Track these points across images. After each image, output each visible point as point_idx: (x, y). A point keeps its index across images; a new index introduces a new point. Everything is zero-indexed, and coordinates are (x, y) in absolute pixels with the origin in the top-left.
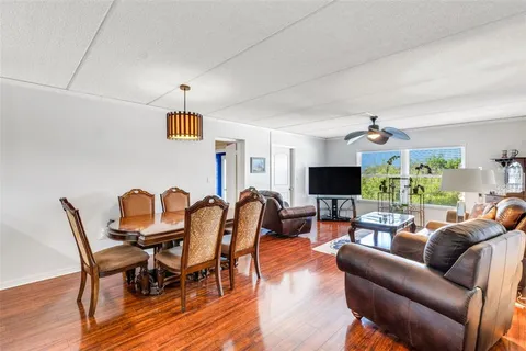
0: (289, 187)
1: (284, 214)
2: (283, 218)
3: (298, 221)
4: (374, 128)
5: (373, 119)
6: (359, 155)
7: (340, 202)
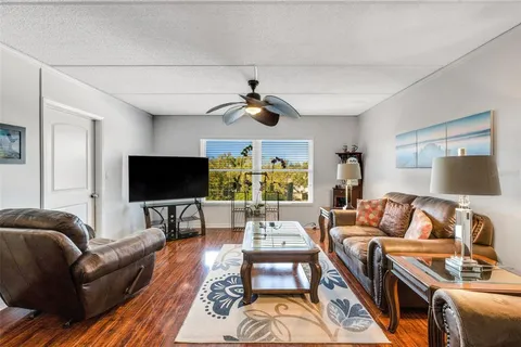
0: (89, 191)
1: (90, 269)
2: (88, 279)
3: (127, 273)
4: (252, 98)
5: (253, 84)
6: (203, 142)
7: (179, 209)
